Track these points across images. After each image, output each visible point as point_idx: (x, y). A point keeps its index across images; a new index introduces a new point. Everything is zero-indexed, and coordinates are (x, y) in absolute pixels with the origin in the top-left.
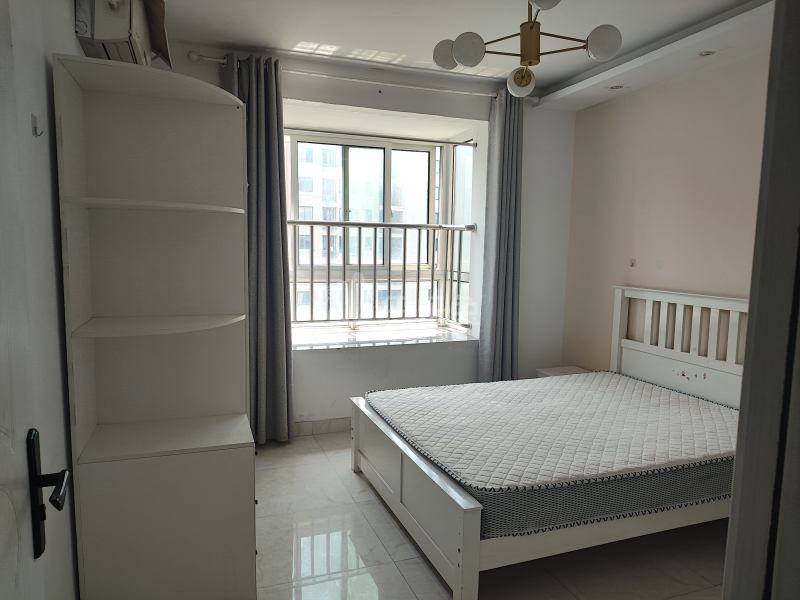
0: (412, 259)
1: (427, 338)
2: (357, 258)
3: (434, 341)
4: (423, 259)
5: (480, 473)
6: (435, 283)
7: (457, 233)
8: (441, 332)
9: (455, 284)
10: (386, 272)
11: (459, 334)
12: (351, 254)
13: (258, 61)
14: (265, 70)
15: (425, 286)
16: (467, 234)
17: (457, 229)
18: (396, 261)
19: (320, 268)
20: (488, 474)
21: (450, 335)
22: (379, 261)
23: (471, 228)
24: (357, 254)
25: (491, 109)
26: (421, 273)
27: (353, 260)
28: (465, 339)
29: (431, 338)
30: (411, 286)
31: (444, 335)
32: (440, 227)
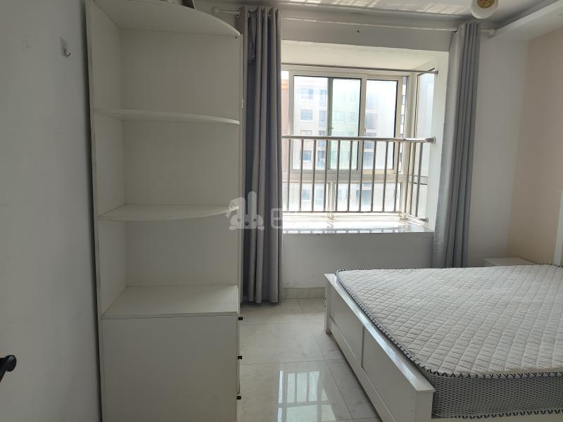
0: (380, 167)
1: (390, 229)
2: (336, 164)
3: (397, 231)
4: (390, 166)
5: (433, 355)
6: (399, 185)
7: (418, 145)
8: (402, 224)
9: (415, 186)
10: (359, 176)
11: (417, 226)
12: (332, 161)
13: (263, 12)
14: (268, 19)
15: (391, 187)
16: (427, 146)
17: (418, 141)
18: (367, 167)
19: (308, 172)
20: (441, 357)
21: (410, 227)
22: (354, 167)
23: (431, 140)
24: (336, 161)
25: (451, 41)
26: (387, 176)
27: (333, 166)
28: (422, 230)
29: (394, 229)
30: (379, 187)
31: (404, 227)
32: (404, 140)
